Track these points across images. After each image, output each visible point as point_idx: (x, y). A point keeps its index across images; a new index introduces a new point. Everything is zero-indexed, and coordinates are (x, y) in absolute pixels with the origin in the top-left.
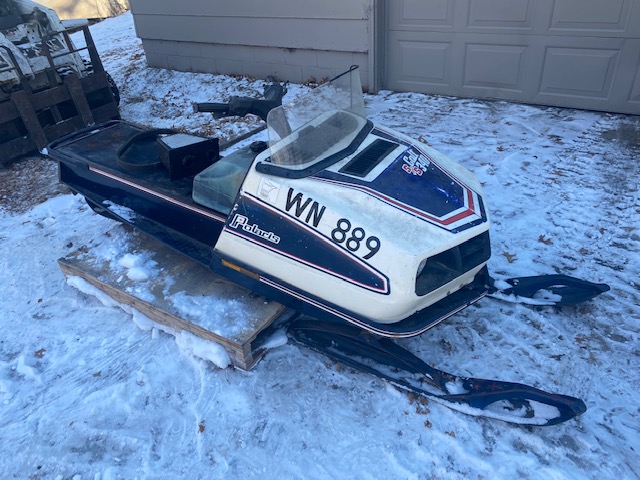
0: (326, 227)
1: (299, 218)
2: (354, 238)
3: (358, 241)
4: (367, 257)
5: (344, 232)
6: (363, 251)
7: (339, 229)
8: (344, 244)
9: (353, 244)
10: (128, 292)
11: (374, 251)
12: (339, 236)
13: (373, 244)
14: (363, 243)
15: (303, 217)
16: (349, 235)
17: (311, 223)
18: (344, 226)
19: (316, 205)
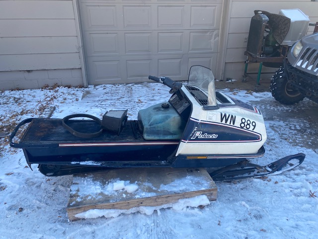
0: (237, 124)
1: (227, 124)
2: (248, 124)
3: (249, 125)
4: (253, 129)
5: (244, 123)
6: (252, 127)
7: (242, 123)
8: (245, 128)
9: (248, 126)
10: (138, 198)
11: (255, 126)
12: (243, 125)
13: (254, 124)
14: (251, 125)
15: (228, 123)
16: (246, 124)
17: (232, 124)
18: (243, 121)
19: (232, 116)
